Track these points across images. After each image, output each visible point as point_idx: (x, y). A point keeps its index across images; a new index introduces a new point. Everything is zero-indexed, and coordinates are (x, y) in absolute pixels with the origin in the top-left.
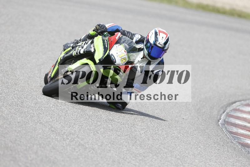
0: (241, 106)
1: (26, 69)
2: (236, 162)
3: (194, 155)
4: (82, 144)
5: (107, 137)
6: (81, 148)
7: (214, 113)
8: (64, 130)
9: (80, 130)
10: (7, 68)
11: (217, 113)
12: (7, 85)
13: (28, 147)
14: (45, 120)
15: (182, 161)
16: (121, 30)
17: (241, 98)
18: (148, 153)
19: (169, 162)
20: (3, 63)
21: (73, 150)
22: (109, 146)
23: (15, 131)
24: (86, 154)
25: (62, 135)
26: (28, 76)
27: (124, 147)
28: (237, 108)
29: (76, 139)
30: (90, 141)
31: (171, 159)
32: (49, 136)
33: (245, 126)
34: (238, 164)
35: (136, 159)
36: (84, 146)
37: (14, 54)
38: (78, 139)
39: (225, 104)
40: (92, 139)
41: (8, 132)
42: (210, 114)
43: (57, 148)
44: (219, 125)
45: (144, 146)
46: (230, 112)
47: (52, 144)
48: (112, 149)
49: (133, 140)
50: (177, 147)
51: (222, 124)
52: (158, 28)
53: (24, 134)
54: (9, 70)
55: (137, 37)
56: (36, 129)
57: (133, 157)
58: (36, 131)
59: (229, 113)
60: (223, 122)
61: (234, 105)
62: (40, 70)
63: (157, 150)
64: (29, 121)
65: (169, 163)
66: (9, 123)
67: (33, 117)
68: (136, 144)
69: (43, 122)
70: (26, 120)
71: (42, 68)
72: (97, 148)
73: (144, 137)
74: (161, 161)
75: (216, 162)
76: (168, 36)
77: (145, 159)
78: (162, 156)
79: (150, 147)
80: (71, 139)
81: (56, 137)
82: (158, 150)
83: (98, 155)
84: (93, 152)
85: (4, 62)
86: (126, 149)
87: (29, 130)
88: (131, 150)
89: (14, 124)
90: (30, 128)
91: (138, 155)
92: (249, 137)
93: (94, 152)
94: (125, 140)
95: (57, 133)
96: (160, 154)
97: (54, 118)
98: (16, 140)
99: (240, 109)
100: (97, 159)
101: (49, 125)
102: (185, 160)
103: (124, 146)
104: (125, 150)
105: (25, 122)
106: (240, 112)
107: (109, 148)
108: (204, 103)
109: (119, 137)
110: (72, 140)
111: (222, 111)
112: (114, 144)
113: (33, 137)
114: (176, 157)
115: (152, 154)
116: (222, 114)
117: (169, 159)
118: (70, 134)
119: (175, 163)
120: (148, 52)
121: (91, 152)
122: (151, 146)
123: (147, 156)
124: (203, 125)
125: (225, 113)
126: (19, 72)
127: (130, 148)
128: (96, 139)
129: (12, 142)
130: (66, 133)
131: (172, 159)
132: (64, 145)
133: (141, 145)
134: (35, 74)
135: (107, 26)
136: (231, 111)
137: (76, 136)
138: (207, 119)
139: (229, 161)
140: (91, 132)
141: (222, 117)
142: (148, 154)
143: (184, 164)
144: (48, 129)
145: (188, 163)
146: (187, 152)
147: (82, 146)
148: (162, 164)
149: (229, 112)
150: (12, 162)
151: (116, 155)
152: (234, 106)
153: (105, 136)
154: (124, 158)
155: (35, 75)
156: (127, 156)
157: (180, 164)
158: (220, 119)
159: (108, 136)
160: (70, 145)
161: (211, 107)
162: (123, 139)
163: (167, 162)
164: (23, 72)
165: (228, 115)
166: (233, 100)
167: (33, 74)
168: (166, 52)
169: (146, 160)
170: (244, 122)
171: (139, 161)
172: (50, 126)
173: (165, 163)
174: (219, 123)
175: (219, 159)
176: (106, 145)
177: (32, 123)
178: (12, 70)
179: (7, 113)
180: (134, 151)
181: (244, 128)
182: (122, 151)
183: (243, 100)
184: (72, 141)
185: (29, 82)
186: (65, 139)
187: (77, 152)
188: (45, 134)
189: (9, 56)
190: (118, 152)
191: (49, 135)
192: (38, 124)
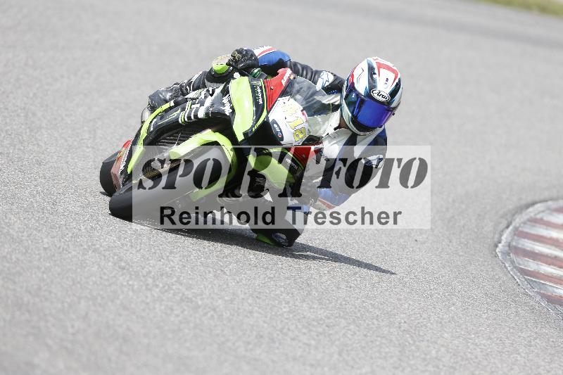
0: (548, 212)
1: (63, 130)
2: (535, 339)
3: (441, 323)
4: (188, 298)
5: (244, 282)
6: (185, 308)
7: (485, 229)
8: (147, 267)
9: (184, 266)
10: (20, 127)
11: (492, 228)
12: (20, 164)
13: (66, 305)
14: (105, 243)
15: (414, 335)
16: (288, 63)
17: (546, 194)
18: (337, 317)
19: (384, 337)
20: (11, 116)
21: (169, 312)
22: (249, 301)
23: (39, 268)
24: (198, 321)
25: (144, 276)
26: (66, 144)
27: (284, 305)
28: (539, 216)
29: (174, 287)
30: (207, 292)
31: (389, 332)
32: (114, 279)
33: (556, 257)
34: (539, 342)
35: (310, 330)
36: (192, 301)
37: (35, 94)
38: (180, 287)
39: (511, 207)
40: (210, 286)
41: (22, 271)
42: (476, 230)
43: (133, 306)
44: (496, 256)
45: (328, 302)
46: (522, 225)
47: (121, 297)
48: (256, 308)
49: (303, 289)
50: (401, 305)
51: (503, 253)
52: (375, 58)
53: (59, 274)
54: (24, 131)
55: (326, 79)
56: (85, 265)
57: (304, 326)
58: (85, 268)
59: (520, 229)
60: (507, 248)
61: (531, 209)
62: (95, 130)
63: (356, 311)
64: (68, 245)
65: (384, 341)
66: (24, 251)
67: (77, 236)
68: (311, 297)
69: (102, 249)
70: (63, 244)
71: (98, 128)
72: (221, 307)
73: (329, 282)
74: (365, 336)
75: (490, 338)
76: (399, 77)
77: (330, 332)
78: (368, 325)
79: (341, 305)
80: (164, 287)
81: (130, 283)
82: (359, 311)
83: (225, 322)
84: (212, 316)
85: (13, 112)
86: (288, 310)
87: (69, 267)
88: (299, 311)
89: (34, 253)
90: (72, 261)
91: (316, 323)
92: (560, 280)
93: (216, 316)
94: (286, 289)
95: (133, 273)
96: (364, 320)
97: (126, 238)
98: (40, 289)
99: (545, 219)
100: (223, 330)
101: (115, 254)
102: (421, 334)
103: (284, 302)
104: (285, 312)
105: (59, 248)
106: (545, 227)
107: (250, 308)
108: (464, 206)
109: (272, 282)
110: (166, 288)
111: (504, 223)
112: (260, 298)
113: (79, 282)
114: (400, 327)
115: (347, 319)
116: (502, 231)
117: (385, 332)
118: (162, 275)
119: (398, 340)
120: (352, 113)
121: (209, 315)
122: (344, 303)
123: (334, 325)
124: (462, 256)
125: (511, 228)
126: (46, 136)
127: (297, 306)
128: (219, 286)
129: (30, 293)
130: (153, 274)
131: (391, 330)
132: (148, 300)
133: (320, 299)
134: (82, 139)
135: (258, 52)
136: (525, 223)
137: (175, 279)
138: (471, 241)
139: (520, 337)
140: (210, 272)
141: (504, 238)
142: (337, 319)
143: (417, 343)
144: (113, 263)
145: (428, 341)
146: (425, 315)
147: (188, 302)
148: (370, 343)
149: (520, 226)
150: (31, 338)
151: (264, 322)
152: (531, 212)
153: (241, 280)
154: (283, 328)
155: (82, 141)
156: (290, 324)
157: (409, 343)
158: (500, 243)
159: (246, 279)
160: (163, 300)
161: (479, 215)
162: (281, 286)
163: (379, 339)
164: (56, 135)
165: (517, 233)
166: (529, 199)
167: (77, 139)
168: (394, 114)
169: (331, 334)
170: (553, 248)
171: (317, 336)
172: (116, 257)
173: (376, 340)
174: (498, 250)
175: (498, 330)
176: (243, 299)
177: (75, 251)
178: (31, 131)
179: (19, 228)
180: (305, 314)
181: (553, 261)
182: (278, 313)
183: (552, 199)
184: (166, 291)
185: (69, 159)
186: (149, 287)
187: (178, 316)
188: (105, 274)
189: (25, 99)
190: (269, 316)
191: (115, 277)
192: (90, 252)
